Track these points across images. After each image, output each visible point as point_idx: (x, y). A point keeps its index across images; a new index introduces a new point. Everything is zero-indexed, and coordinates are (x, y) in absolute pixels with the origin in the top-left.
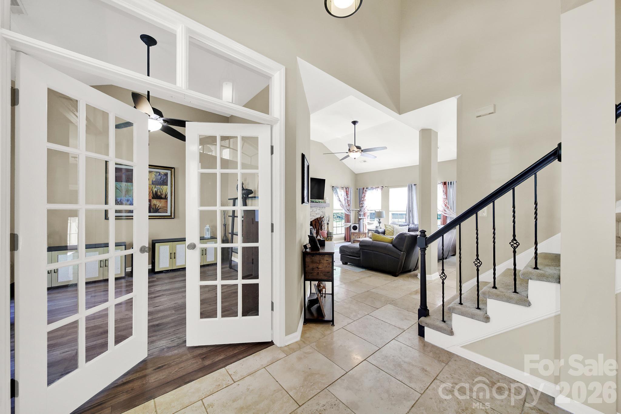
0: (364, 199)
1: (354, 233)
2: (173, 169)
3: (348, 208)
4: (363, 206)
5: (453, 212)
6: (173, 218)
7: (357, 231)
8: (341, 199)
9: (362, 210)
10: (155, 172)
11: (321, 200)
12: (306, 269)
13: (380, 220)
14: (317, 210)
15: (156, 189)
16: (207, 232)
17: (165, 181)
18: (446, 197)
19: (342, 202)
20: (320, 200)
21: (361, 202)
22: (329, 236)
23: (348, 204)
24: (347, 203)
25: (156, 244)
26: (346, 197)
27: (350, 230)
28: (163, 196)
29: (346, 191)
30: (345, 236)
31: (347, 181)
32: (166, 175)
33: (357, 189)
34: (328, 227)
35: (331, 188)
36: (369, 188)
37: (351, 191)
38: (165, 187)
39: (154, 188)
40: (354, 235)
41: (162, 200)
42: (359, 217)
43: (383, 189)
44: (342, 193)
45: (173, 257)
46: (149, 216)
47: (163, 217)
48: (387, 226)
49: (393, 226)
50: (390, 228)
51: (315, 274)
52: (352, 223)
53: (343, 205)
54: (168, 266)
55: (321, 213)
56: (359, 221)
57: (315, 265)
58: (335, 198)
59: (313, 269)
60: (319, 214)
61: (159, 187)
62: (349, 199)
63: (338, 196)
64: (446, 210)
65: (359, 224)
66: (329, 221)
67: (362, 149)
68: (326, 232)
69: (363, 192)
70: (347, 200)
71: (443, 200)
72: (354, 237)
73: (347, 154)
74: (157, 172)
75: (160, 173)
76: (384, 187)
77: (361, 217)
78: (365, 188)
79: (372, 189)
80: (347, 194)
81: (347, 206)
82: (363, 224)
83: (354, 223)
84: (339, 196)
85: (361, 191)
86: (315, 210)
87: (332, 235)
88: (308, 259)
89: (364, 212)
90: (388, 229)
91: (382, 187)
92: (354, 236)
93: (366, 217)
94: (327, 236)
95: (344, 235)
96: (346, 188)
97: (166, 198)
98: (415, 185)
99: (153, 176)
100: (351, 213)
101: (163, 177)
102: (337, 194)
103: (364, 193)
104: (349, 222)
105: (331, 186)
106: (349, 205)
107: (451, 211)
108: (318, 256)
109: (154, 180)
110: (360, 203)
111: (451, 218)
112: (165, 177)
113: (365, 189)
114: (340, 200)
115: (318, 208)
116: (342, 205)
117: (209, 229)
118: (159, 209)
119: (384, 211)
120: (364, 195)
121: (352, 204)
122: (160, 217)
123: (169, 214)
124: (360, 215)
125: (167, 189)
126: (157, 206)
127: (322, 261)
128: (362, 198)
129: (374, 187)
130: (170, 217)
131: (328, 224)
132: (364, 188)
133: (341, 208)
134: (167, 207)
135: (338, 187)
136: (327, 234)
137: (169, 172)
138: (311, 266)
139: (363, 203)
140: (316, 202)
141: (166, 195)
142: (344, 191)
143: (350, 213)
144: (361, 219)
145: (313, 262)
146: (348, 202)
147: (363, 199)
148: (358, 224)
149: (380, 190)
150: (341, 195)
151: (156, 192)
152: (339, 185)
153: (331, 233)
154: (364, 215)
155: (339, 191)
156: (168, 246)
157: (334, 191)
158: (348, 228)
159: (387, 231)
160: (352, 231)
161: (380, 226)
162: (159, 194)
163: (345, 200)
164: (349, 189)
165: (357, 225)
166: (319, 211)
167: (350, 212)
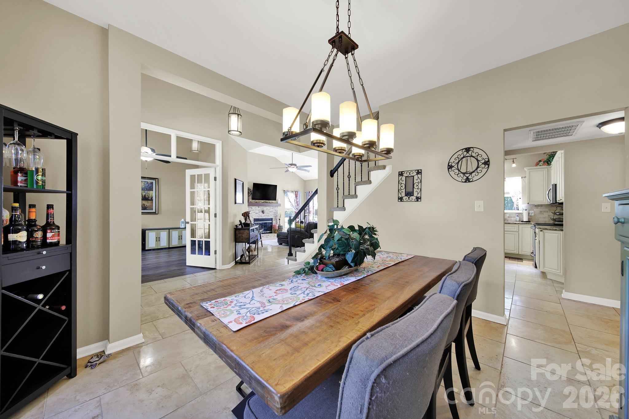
2: (157, 180)
6: (157, 214)
10: (144, 181)
12: (236, 237)
15: (145, 194)
16: (182, 224)
17: (151, 188)
19: (292, 203)
20: (273, 201)
22: (280, 229)
23: (297, 204)
24: (296, 203)
25: (146, 231)
26: (295, 199)
28: (150, 198)
29: (296, 194)
31: (297, 186)
32: (152, 183)
33: (305, 192)
34: (279, 222)
35: (283, 192)
37: (300, 194)
38: (151, 192)
39: (143, 192)
41: (149, 201)
44: (292, 196)
45: (158, 240)
46: (142, 212)
47: (150, 213)
51: (241, 239)
52: (300, 219)
53: (292, 205)
54: (155, 246)
55: (274, 211)
57: (241, 235)
58: (286, 200)
59: (240, 237)
60: (272, 212)
61: (147, 192)
62: (298, 200)
63: (288, 198)
66: (280, 217)
67: (297, 165)
68: (278, 225)
70: (297, 201)
73: (287, 169)
74: (145, 182)
75: (147, 182)
80: (296, 196)
81: (296, 206)
85: (308, 193)
86: (269, 209)
87: (282, 228)
88: (237, 232)
94: (279, 229)
96: (295, 192)
97: (152, 200)
99: (143, 184)
101: (150, 185)
102: (288, 196)
105: (283, 190)
106: (298, 205)
108: (242, 230)
109: (143, 187)
112: (151, 185)
113: (311, 193)
114: (290, 201)
115: (272, 207)
117: (183, 222)
118: (147, 207)
122: (148, 213)
123: (154, 211)
125: (153, 193)
126: (145, 205)
127: (245, 233)
130: (155, 213)
131: (279, 219)
132: (309, 192)
133: (292, 208)
134: (152, 206)
135: (289, 191)
136: (278, 227)
137: (154, 181)
138: (239, 235)
140: (269, 203)
141: (152, 198)
142: (294, 194)
145: (239, 233)
151: (145, 196)
152: (290, 189)
153: (281, 226)
155: (289, 194)
156: (155, 233)
157: (285, 194)
162: (147, 197)
163: (295, 201)
164: (298, 192)
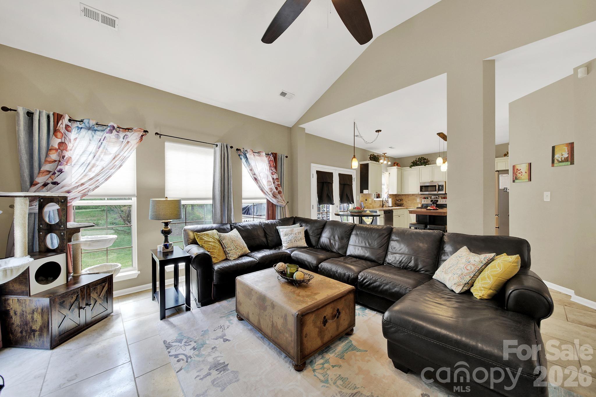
18: (278, 177)
64: (279, 196)
71: (272, 181)
76: (151, 132)
78: (66, 118)
91: (145, 131)
107: (282, 198)
132: (58, 117)
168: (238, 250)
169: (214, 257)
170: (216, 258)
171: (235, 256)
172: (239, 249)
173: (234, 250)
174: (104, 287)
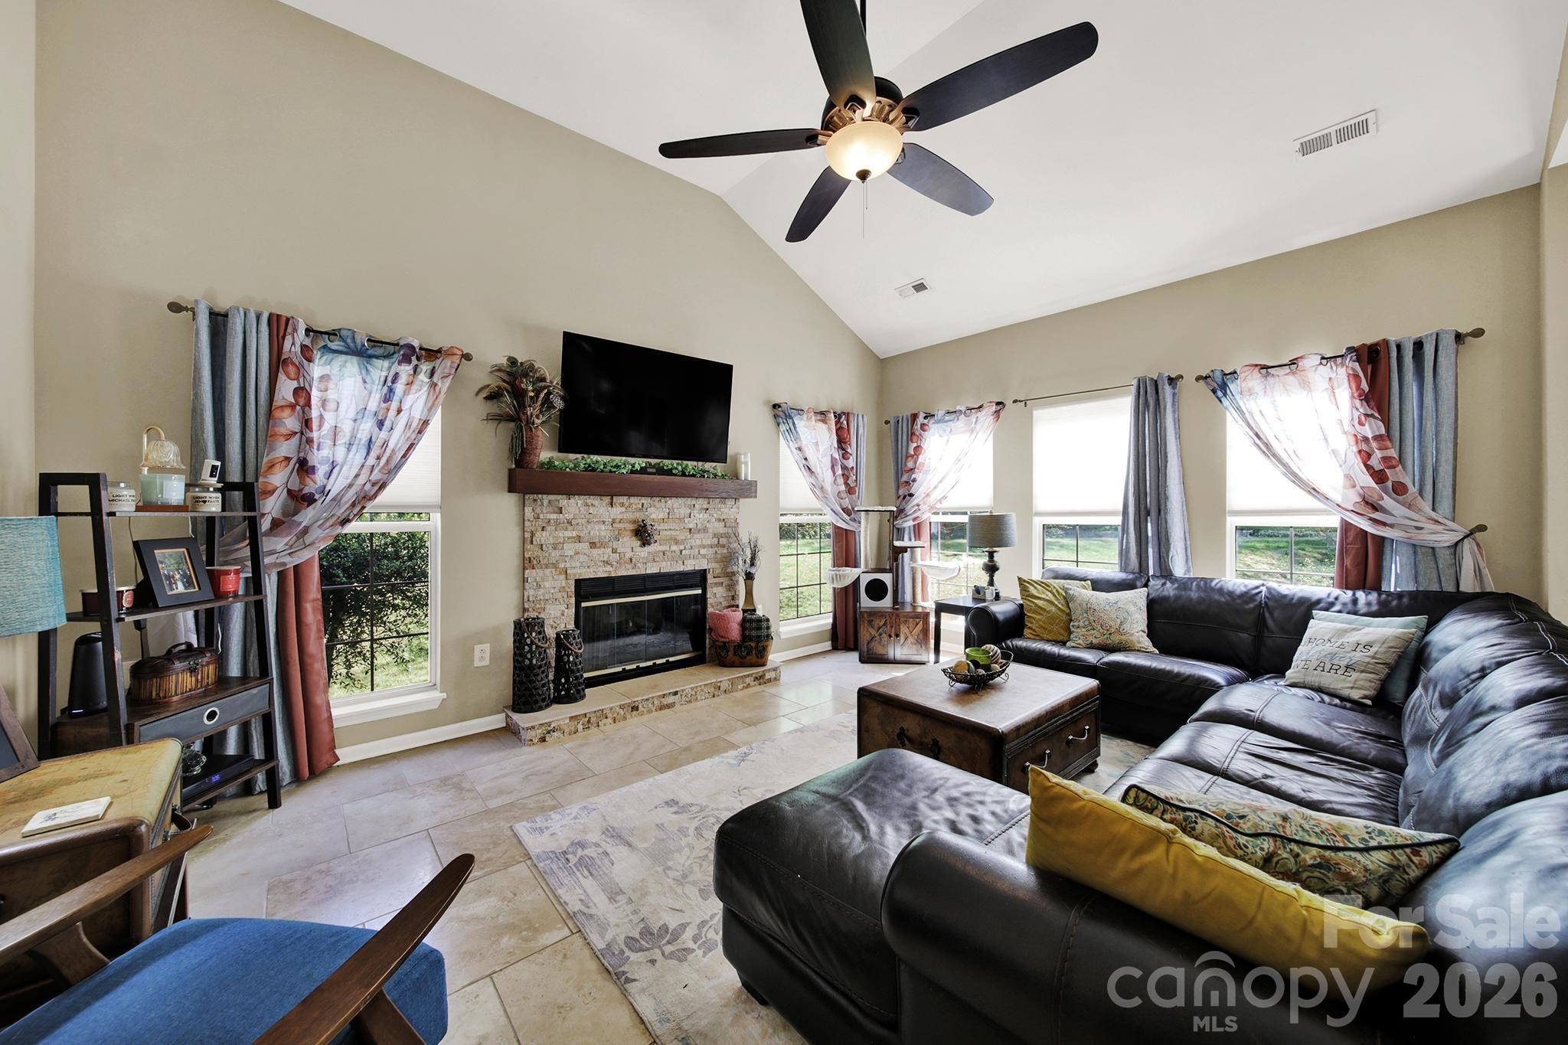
0: (915, 463)
1: (874, 614)
3: (846, 503)
4: (911, 495)
5: (1433, 515)
7: (887, 602)
8: (813, 462)
9: (910, 508)
11: (714, 464)
13: (991, 555)
14: (695, 512)
18: (1383, 431)
19: (820, 476)
20: (710, 466)
21: (905, 478)
22: (750, 638)
23: (846, 484)
24: (841, 481)
26: (836, 456)
27: (857, 599)
29: (839, 430)
30: (834, 625)
31: (842, 386)
33: (887, 422)
34: (749, 592)
35: (766, 415)
36: (940, 414)
37: (861, 431)
40: (870, 622)
42: (897, 543)
43: (1002, 414)
44: (818, 439)
48: (1031, 588)
49: (1066, 590)
50: (1050, 596)
52: (863, 568)
53: (822, 489)
55: (717, 524)
56: (896, 560)
58: (787, 457)
60: (705, 530)
62: (851, 463)
63: (800, 449)
64: (1388, 502)
65: (896, 571)
68: (740, 615)
69: (913, 434)
70: (844, 468)
71: (1355, 449)
72: (873, 632)
76: (1008, 403)
77: (905, 543)
78: (922, 415)
79: (953, 416)
80: (842, 442)
81: (844, 495)
82: (913, 571)
83: (872, 565)
84: (805, 449)
85: (904, 427)
86: (683, 512)
89: (915, 519)
90: (1040, 603)
91: (998, 404)
92: (872, 627)
93: (925, 540)
94: (744, 637)
95: (830, 620)
96: (838, 417)
98: (1172, 381)
100: (860, 523)
102: (797, 439)
103: (915, 438)
104: (852, 562)
105: (769, 402)
106: (850, 490)
107: (1419, 511)
110: (897, 480)
111: (1414, 546)
113: (920, 420)
114: (808, 468)
115: (701, 503)
116: (818, 489)
119: (1014, 514)
120: (915, 445)
121: (863, 484)
124: (899, 533)
128: (907, 457)
129: (963, 409)
131: (749, 577)
132: (915, 416)
133: (816, 504)
135: (800, 411)
136: (746, 628)
139: (914, 480)
140: (684, 475)
142: (829, 429)
143: (855, 525)
144: (904, 550)
146: (846, 477)
147: (910, 464)
148: (890, 571)
149: (991, 419)
150: (817, 444)
152: (806, 402)
154: (917, 530)
155: (805, 426)
157: (783, 427)
158: (846, 588)
159: (1035, 612)
160: (866, 602)
161: (991, 583)
163: (833, 467)
164: (851, 419)
165: (887, 578)
166: (706, 516)
167: (854, 520)
168: (1092, 632)
169: (1030, 628)
170: (1034, 630)
171: (1080, 642)
172: (1099, 631)
173: (1084, 630)
174: (917, 624)
